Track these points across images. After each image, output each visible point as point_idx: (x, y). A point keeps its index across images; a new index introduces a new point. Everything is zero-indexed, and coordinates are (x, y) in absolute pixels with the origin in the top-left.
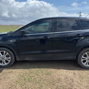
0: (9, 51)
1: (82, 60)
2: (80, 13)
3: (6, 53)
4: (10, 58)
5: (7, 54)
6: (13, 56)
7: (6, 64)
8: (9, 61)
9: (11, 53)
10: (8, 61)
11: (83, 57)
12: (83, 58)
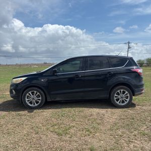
0: (40, 90)
1: (115, 98)
2: (129, 43)
3: (36, 93)
4: (40, 98)
5: (38, 93)
6: (44, 96)
7: (36, 105)
8: (40, 101)
9: (42, 92)
10: (38, 102)
11: (116, 95)
12: (116, 97)
